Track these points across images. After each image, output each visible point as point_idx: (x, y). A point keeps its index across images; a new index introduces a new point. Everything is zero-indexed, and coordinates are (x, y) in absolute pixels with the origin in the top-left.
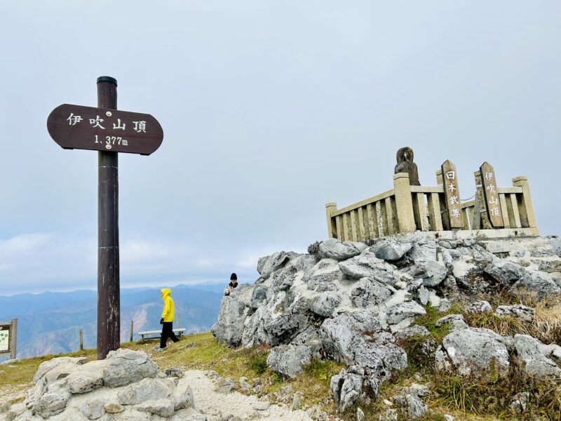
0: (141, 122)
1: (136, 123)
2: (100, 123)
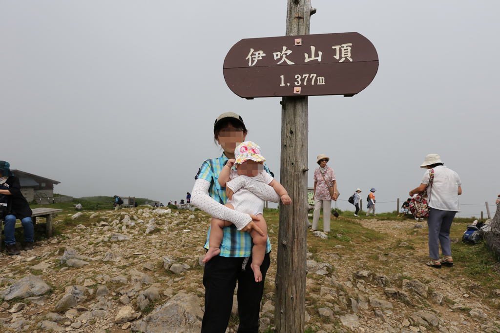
0: (345, 45)
1: (337, 47)
2: (287, 57)
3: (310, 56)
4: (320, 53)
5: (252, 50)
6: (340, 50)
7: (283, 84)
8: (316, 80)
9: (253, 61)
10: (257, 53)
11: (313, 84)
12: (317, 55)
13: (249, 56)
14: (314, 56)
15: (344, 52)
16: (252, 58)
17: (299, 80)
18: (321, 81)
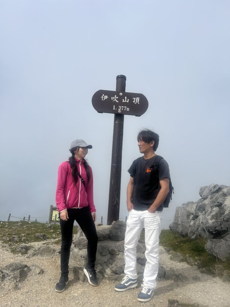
0: (137, 98)
2: (116, 99)
3: (124, 100)
4: (128, 100)
5: (103, 95)
6: (135, 99)
7: (114, 109)
8: (126, 109)
9: (103, 99)
10: (105, 96)
11: (125, 110)
12: (127, 100)
13: (102, 97)
14: (126, 100)
15: (137, 100)
16: (103, 98)
17: (120, 108)
18: (128, 109)
